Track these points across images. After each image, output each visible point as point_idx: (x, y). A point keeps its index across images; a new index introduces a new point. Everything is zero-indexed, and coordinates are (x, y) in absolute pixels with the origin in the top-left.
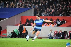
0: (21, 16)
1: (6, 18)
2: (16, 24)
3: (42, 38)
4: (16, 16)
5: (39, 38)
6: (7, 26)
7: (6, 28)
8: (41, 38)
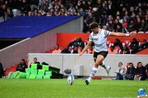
0: (57, 34)
1: (26, 38)
2: (46, 50)
3: (101, 79)
4: (46, 34)
5: (96, 79)
6: (29, 54)
7: (27, 58)
8: (99, 78)
